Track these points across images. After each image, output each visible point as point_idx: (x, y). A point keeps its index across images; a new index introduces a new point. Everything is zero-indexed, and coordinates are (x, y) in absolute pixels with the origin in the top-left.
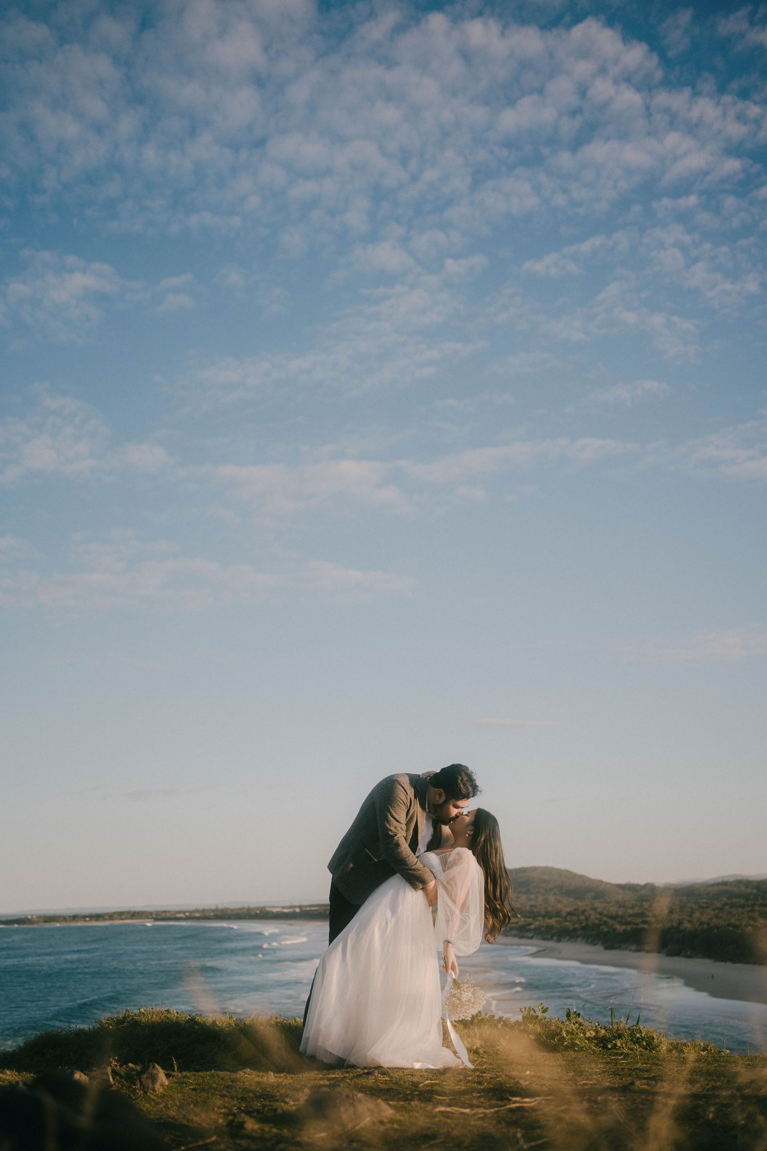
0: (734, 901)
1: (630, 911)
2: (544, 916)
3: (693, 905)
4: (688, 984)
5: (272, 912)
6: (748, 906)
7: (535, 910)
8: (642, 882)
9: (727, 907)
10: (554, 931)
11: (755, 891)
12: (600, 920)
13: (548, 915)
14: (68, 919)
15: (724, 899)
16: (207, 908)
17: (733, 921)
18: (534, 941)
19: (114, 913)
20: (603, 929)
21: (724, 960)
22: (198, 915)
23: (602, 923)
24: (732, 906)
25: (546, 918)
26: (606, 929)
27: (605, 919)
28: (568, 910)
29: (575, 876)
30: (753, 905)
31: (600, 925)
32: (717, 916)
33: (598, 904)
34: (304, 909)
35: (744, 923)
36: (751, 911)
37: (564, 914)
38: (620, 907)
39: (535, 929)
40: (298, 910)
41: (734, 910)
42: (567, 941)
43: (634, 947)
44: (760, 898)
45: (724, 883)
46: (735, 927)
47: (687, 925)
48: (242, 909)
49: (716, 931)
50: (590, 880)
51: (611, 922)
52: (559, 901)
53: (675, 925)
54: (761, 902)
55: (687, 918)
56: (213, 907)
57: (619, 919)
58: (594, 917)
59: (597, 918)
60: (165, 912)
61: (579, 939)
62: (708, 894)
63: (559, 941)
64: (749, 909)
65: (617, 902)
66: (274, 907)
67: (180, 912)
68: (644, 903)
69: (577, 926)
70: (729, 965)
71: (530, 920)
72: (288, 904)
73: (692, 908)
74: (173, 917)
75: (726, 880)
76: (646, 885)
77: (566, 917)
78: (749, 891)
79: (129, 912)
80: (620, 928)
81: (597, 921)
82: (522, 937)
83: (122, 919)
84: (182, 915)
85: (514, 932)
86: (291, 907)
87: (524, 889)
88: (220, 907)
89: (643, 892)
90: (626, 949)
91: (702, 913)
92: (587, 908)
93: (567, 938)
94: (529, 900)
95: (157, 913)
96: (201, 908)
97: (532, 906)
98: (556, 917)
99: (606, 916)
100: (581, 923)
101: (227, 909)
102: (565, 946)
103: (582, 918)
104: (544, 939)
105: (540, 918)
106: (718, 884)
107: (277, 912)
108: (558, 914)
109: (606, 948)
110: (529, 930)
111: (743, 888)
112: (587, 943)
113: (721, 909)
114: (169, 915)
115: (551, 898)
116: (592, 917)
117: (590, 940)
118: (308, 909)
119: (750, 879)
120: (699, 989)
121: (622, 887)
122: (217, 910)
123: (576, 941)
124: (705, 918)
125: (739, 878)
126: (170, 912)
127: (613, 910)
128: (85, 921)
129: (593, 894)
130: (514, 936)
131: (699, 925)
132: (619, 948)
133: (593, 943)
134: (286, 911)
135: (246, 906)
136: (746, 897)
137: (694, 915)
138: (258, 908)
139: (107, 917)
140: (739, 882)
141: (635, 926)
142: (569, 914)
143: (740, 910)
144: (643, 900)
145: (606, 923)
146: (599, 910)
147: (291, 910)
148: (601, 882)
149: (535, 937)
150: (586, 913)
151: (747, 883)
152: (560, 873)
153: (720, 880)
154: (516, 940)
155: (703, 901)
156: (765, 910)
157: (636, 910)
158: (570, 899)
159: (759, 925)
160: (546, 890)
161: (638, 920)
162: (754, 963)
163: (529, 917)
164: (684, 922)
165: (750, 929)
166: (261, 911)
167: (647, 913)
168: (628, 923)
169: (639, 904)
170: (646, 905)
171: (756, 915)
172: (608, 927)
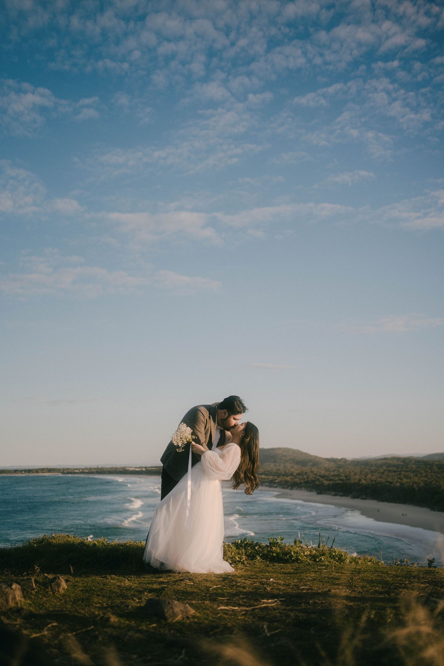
0: (390, 468)
1: (332, 473)
2: (283, 475)
3: (367, 471)
4: (363, 513)
5: (129, 470)
6: (398, 472)
7: (279, 472)
8: (339, 458)
9: (386, 472)
10: (289, 484)
11: (402, 463)
12: (315, 478)
13: (286, 475)
14: (12, 472)
15: (385, 468)
16: (92, 467)
17: (389, 480)
18: (278, 489)
19: (39, 469)
20: (317, 483)
21: (383, 500)
22: (87, 471)
23: (316, 480)
24: (389, 471)
25: (285, 477)
26: (318, 483)
27: (318, 477)
28: (297, 472)
29: (302, 453)
30: (401, 471)
31: (315, 481)
32: (380, 477)
33: (315, 469)
34: (147, 469)
35: (395, 481)
36: (400, 474)
37: (295, 474)
38: (326, 471)
39: (278, 482)
40: (144, 469)
41: (390, 474)
42: (296, 489)
43: (333, 493)
44: (405, 467)
45: (385, 459)
46: (390, 483)
47: (363, 482)
48: (112, 468)
49: (379, 485)
50: (311, 455)
51: (321, 479)
52: (292, 467)
53: (357, 481)
54: (405, 469)
55: (365, 478)
56: (96, 467)
57: (326, 478)
58: (312, 476)
59: (313, 477)
60: (68, 469)
61: (303, 488)
62: (376, 465)
63: (291, 489)
64: (398, 473)
65: (325, 468)
66: (130, 467)
67: (76, 469)
68: (340, 469)
69: (302, 481)
70: (387, 504)
71: (276, 477)
72: (139, 466)
73: (367, 472)
74: (73, 472)
75: (386, 457)
76: (342, 459)
77: (296, 476)
78: (399, 463)
79: (47, 469)
80: (326, 483)
81: (313, 479)
82: (271, 487)
83: (43, 473)
84: (78, 471)
85: (266, 484)
87: (273, 460)
88: (100, 466)
89: (340, 463)
90: (329, 494)
91: (372, 475)
92: (308, 471)
93: (296, 488)
94: (276, 466)
95: (64, 470)
96: (88, 467)
97: (278, 470)
98: (290, 476)
99: (319, 476)
100: (304, 479)
101: (103, 468)
102: (296, 492)
103: (305, 476)
104: (283, 488)
105: (281, 476)
106: (382, 459)
107: (132, 470)
108: (292, 474)
109: (318, 494)
110: (275, 483)
111: (395, 461)
112: (307, 490)
113: (383, 473)
114: (70, 471)
115: (288, 465)
116: (311, 476)
117: (309, 489)
118: (150, 469)
119: (400, 457)
120: (369, 516)
121: (327, 460)
122: (98, 468)
123: (301, 489)
124: (373, 478)
125: (394, 456)
126: (70, 469)
127: (323, 472)
128: (22, 473)
129: (312, 463)
130: (266, 486)
131: (370, 482)
132: (325, 493)
133: (311, 491)
134: (137, 469)
135: (115, 466)
136: (397, 466)
137: (368, 476)
138: (121, 468)
139: (35, 471)
140: (394, 458)
141: (334, 482)
142: (298, 474)
143: (393, 474)
144: (340, 467)
145: (318, 480)
146: (315, 472)
147: (140, 469)
148: (316, 457)
149: (278, 486)
150: (307, 474)
151: (398, 459)
152: (294, 451)
153: (383, 457)
154: (267, 488)
155: (373, 468)
156: (407, 474)
157: (336, 473)
158: (299, 466)
159: (403, 482)
160: (285, 461)
161: (337, 478)
162: (399, 503)
163: (275, 476)
164: (362, 480)
165: (398, 484)
166: (123, 470)
167: (342, 474)
168: (330, 480)
169: (337, 469)
170: (341, 470)
171: (402, 476)
172: (320, 482)
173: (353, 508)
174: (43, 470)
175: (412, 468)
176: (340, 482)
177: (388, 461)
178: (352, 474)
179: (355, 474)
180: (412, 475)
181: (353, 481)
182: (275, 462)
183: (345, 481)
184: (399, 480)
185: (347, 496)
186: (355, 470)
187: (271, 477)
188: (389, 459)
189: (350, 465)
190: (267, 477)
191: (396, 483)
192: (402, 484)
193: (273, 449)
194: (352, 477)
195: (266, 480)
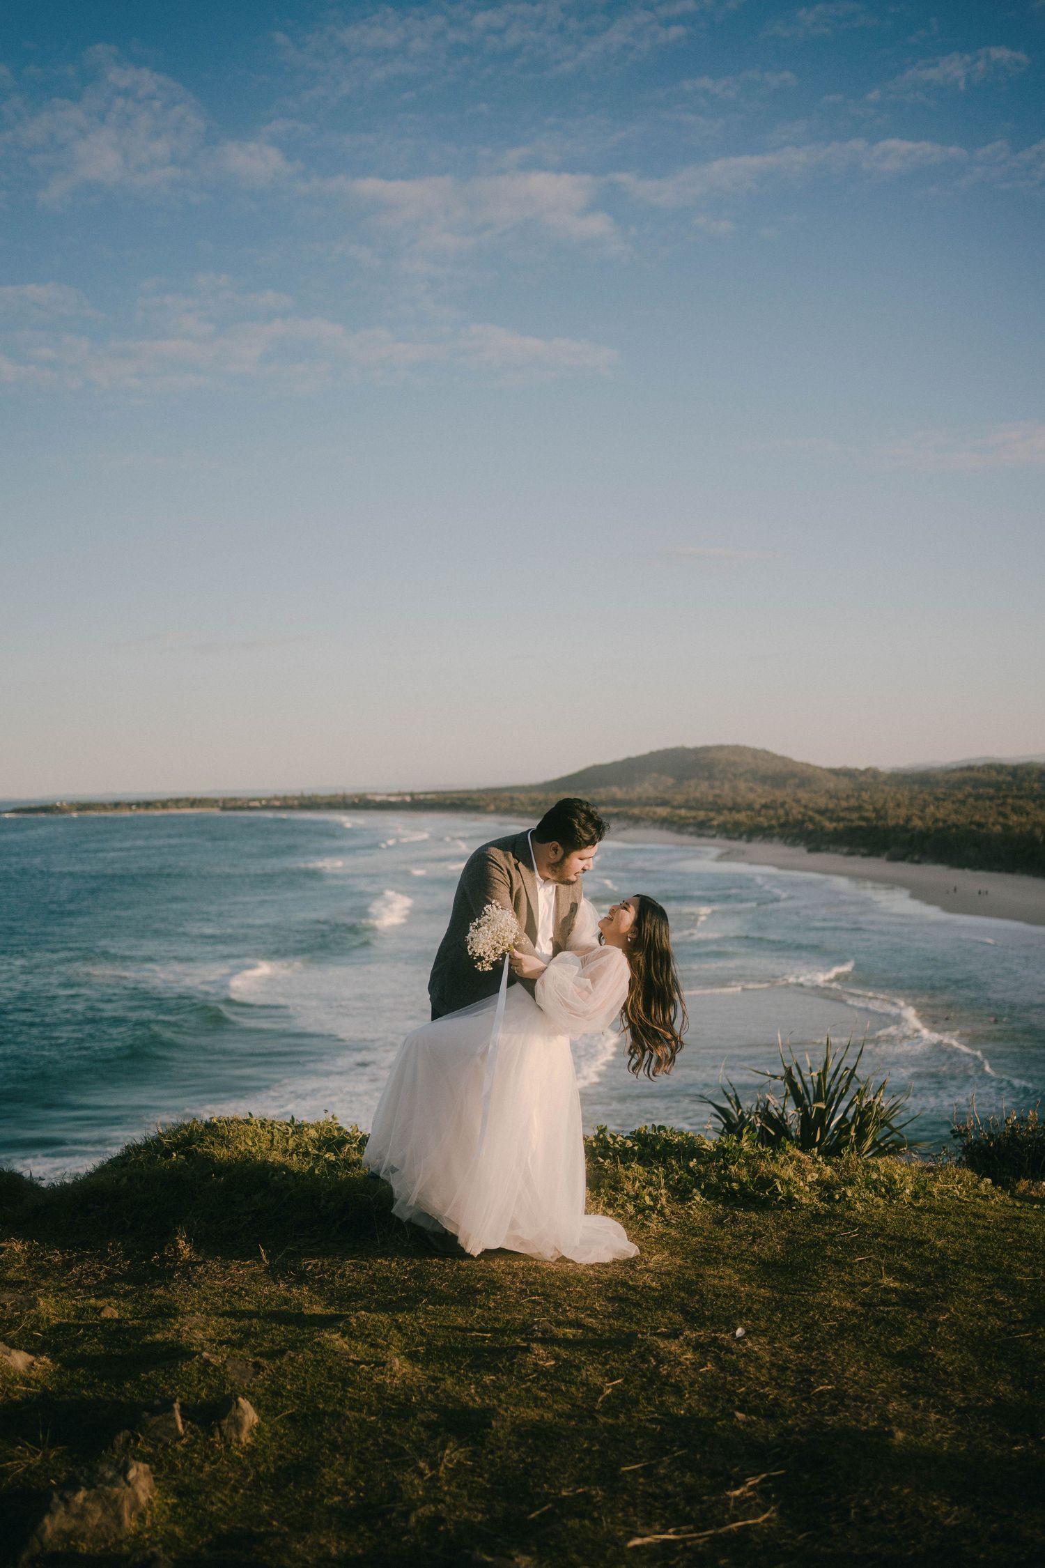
0: (981, 791)
1: (844, 804)
2: (730, 810)
3: (927, 797)
4: (914, 896)
5: (375, 801)
6: (999, 798)
7: (719, 801)
8: (862, 767)
9: (971, 800)
10: (743, 829)
11: (1009, 778)
12: (804, 815)
13: (735, 808)
14: (109, 807)
15: (968, 789)
16: (289, 794)
17: (977, 818)
18: (717, 841)
19: (168, 801)
20: (807, 827)
21: (961, 866)
22: (277, 803)
23: (807, 819)
24: (978, 797)
25: (734, 812)
26: (811, 827)
27: (810, 813)
28: (763, 801)
29: (774, 757)
30: (1006, 797)
31: (803, 822)
32: (956, 812)
33: (803, 795)
34: (416, 797)
35: (991, 820)
36: (1003, 804)
37: (757, 806)
38: (831, 798)
39: (719, 826)
40: (408, 799)
41: (980, 803)
42: (760, 841)
43: (845, 850)
44: (1014, 788)
45: (970, 768)
46: (980, 825)
47: (917, 823)
48: (335, 796)
49: (954, 830)
50: (794, 763)
51: (818, 817)
52: (751, 790)
53: (901, 822)
54: (1015, 792)
55: (919, 813)
56: (298, 794)
57: (829, 815)
58: (796, 812)
59: (800, 813)
60: (235, 799)
61: (776, 839)
62: (947, 782)
63: (749, 840)
64: (999, 802)
65: (827, 792)
66: (377, 794)
67: (254, 800)
68: (863, 794)
69: (774, 822)
70: (968, 873)
71: (712, 814)
72: (396, 791)
73: (924, 800)
74: (245, 805)
75: (972, 763)
76: (867, 770)
77: (759, 811)
78: (1001, 778)
79: (187, 800)
80: (829, 826)
81: (800, 817)
82: (700, 835)
83: (178, 808)
84: (257, 804)
85: (691, 829)
86: (399, 794)
87: (706, 774)
88: (307, 793)
89: (862, 779)
90: (836, 852)
91: (938, 807)
92: (788, 800)
93: (761, 837)
94: (712, 787)
95: (225, 801)
96: (281, 794)
97: (716, 796)
98: (748, 809)
99: (812, 809)
100: (778, 818)
101: (316, 797)
102: (758, 848)
103: (781, 812)
104: (730, 838)
105: (726, 812)
106: (961, 769)
107: (380, 801)
108: (750, 807)
109: (810, 851)
110: (711, 827)
111: (994, 774)
112: (785, 843)
113: (963, 802)
114: (239, 803)
115: (742, 785)
116: (794, 811)
117: (789, 841)
118: (422, 797)
119: (1005, 762)
120: (930, 902)
121: (836, 772)
122: (302, 797)
123: (771, 842)
124: (940, 814)
125: (989, 761)
126: (240, 799)
127: (822, 802)
128: (131, 809)
129: (797, 781)
130: (691, 834)
131: (933, 823)
132: (827, 850)
133: (793, 844)
134: (393, 799)
135: (340, 792)
136: (998, 786)
137: (927, 810)
138: (356, 796)
139: (159, 805)
140: (990, 767)
141: (849, 824)
142: (765, 806)
143: (988, 803)
144: (862, 789)
145: (811, 819)
146: (803, 802)
147: (399, 799)
148: (808, 765)
149: (718, 836)
150: (787, 806)
151: (1000, 768)
152: (755, 753)
153: (965, 764)
154: (693, 839)
155: (939, 791)
156: (1021, 803)
157: (853, 802)
158: (767, 788)
159: (1011, 823)
160: (735, 776)
161: (855, 816)
162: (999, 870)
163: (711, 810)
164: (914, 818)
165: (998, 828)
166: (360, 800)
167: (867, 806)
168: (839, 820)
169: (856, 794)
170: (865, 796)
171: (1008, 810)
172: (814, 824)
173: (892, 883)
174: (177, 802)
175: (1032, 788)
176: (863, 824)
177: (976, 774)
178: (891, 804)
179: (898, 805)
180: (1032, 805)
181: (891, 823)
182: (711, 777)
183: (875, 822)
184: (1001, 820)
185: (878, 855)
186: (899, 796)
187: (701, 815)
188: (979, 769)
189: (885, 783)
190: (693, 813)
191: (993, 824)
192: (1006, 827)
193: (707, 749)
194: (890, 811)
195: (691, 821)
